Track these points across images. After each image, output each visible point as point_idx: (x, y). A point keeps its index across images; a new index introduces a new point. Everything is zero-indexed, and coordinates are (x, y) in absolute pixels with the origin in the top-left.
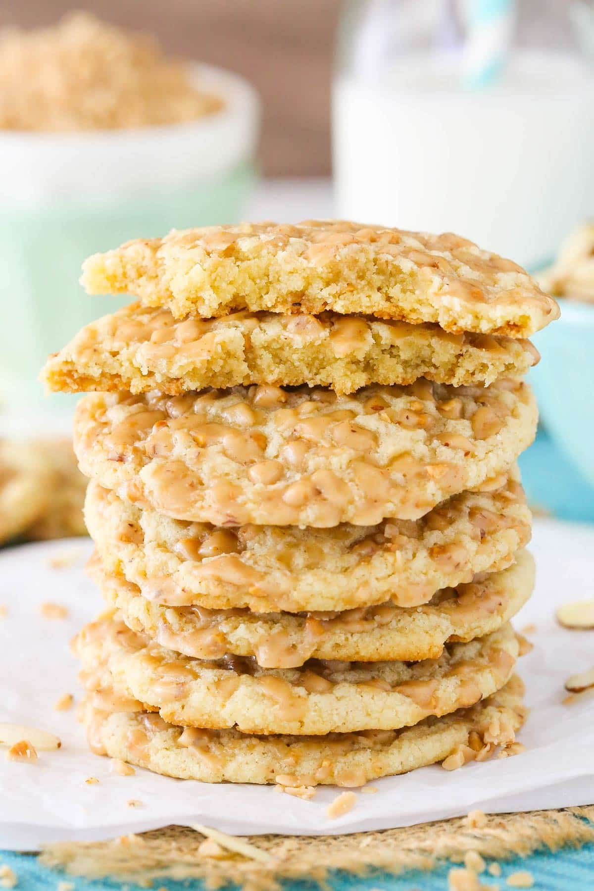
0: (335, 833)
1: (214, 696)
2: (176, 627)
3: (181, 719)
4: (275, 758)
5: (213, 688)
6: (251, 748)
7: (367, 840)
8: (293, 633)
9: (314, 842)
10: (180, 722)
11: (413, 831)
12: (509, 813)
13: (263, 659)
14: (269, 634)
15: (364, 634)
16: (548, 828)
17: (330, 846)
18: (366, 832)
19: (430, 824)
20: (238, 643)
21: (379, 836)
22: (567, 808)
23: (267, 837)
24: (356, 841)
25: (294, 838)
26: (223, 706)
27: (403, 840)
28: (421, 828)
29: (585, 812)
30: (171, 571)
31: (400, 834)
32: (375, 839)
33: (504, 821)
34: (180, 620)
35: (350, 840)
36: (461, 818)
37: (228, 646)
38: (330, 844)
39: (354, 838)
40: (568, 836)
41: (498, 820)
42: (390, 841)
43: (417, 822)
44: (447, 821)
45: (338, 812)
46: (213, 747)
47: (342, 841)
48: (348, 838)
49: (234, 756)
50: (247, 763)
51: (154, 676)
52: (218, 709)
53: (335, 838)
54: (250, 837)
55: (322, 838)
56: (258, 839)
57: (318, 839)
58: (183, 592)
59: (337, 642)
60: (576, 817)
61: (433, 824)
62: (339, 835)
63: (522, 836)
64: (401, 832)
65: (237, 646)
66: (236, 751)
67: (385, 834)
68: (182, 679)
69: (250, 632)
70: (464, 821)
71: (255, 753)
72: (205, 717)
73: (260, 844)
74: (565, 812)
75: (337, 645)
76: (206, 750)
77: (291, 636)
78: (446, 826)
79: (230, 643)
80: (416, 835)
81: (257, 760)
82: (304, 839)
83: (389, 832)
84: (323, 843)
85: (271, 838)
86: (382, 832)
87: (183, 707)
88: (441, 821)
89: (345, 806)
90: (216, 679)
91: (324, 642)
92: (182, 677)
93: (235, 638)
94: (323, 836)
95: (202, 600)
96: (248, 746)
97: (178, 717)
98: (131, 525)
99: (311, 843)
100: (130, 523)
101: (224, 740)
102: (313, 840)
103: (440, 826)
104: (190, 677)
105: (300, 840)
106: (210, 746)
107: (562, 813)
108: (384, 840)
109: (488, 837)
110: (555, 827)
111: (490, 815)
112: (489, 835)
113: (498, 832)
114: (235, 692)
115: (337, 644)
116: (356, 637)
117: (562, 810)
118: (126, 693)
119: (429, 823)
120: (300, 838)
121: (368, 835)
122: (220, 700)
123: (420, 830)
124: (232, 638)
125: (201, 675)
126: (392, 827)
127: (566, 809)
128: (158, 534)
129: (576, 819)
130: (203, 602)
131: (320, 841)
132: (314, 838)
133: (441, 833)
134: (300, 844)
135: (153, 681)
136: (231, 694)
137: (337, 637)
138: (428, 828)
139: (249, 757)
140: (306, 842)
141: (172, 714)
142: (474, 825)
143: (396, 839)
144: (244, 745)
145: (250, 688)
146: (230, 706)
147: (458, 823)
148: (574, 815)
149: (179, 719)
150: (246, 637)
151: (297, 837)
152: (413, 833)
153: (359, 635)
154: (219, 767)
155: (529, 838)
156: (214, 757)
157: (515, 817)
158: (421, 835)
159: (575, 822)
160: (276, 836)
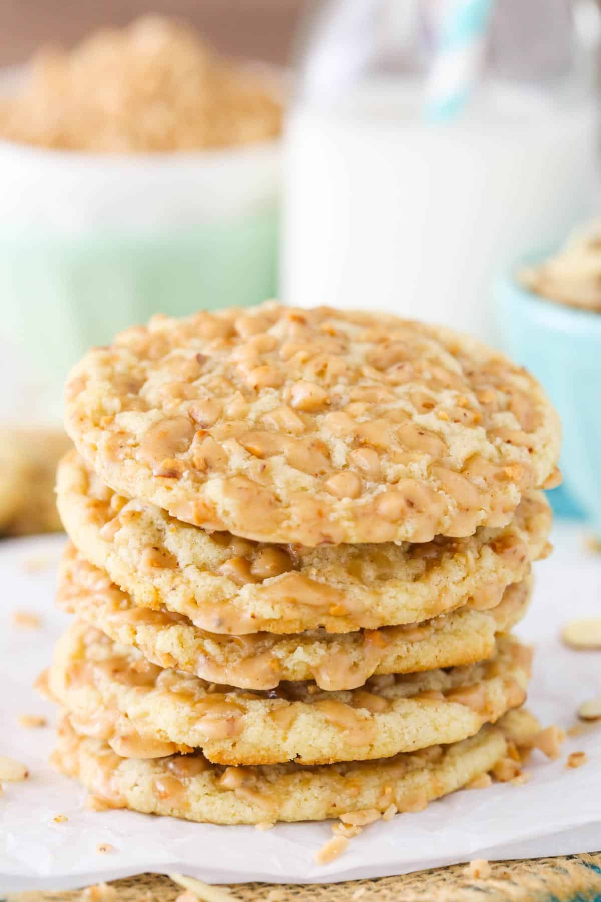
0: (324, 881)
1: (273, 728)
2: (220, 658)
3: (232, 758)
4: (334, 790)
5: (269, 719)
6: (306, 783)
7: (361, 891)
8: (352, 650)
9: (303, 892)
10: (230, 761)
11: (410, 880)
12: (514, 860)
13: (325, 682)
14: (330, 655)
15: (423, 643)
16: (557, 879)
17: (320, 897)
18: (358, 881)
19: (428, 872)
20: (296, 668)
21: (373, 885)
22: (577, 855)
23: (251, 886)
24: (348, 890)
25: (280, 887)
26: (285, 739)
27: (399, 891)
28: (418, 876)
29: (596, 860)
30: (228, 597)
31: (396, 883)
32: (369, 889)
33: (508, 870)
34: (222, 651)
35: (341, 890)
36: (462, 865)
37: (284, 672)
38: (320, 894)
39: (346, 888)
40: (580, 888)
41: (503, 869)
42: (385, 891)
43: (411, 870)
44: (447, 868)
45: (327, 858)
46: (263, 787)
47: (333, 891)
48: (338, 888)
49: (288, 793)
50: (306, 800)
51: (193, 714)
52: (279, 741)
53: (325, 887)
54: (231, 886)
55: (311, 887)
56: (241, 888)
57: (307, 888)
58: (252, 619)
59: (399, 654)
60: (587, 865)
61: (430, 872)
62: (329, 884)
63: (529, 890)
64: (397, 881)
65: (294, 671)
66: (291, 788)
67: (379, 882)
68: (229, 714)
69: (310, 654)
70: (466, 871)
71: (312, 788)
72: (262, 753)
73: (242, 893)
74: (574, 860)
75: (399, 658)
76: (255, 791)
77: (351, 653)
78: (445, 875)
79: (287, 669)
80: (414, 885)
81: (316, 795)
82: (291, 888)
83: (384, 881)
84: (312, 893)
85: (256, 886)
86: (376, 880)
87: (234, 745)
88: (440, 869)
89: (335, 852)
90: (268, 710)
91: (387, 656)
92: (229, 712)
93: (292, 663)
94: (311, 885)
95: (272, 625)
96: (300, 781)
97: (228, 756)
98: (156, 549)
99: (298, 893)
100: (156, 546)
101: (272, 777)
102: (300, 890)
103: (439, 875)
104: (238, 711)
105: (286, 889)
106: (259, 786)
107: (571, 861)
108: (378, 891)
109: (492, 891)
110: (565, 877)
111: (494, 862)
112: (494, 888)
113: (503, 885)
114: (296, 722)
115: (399, 656)
116: (417, 646)
117: (570, 857)
118: (158, 736)
119: (426, 870)
120: (286, 886)
121: (361, 884)
122: (280, 732)
123: (417, 879)
124: (289, 664)
125: (247, 707)
126: (386, 875)
127: (575, 856)
128: (195, 556)
129: (587, 868)
130: (273, 627)
131: (309, 890)
132: (302, 886)
133: (441, 883)
134: (286, 894)
135: (192, 721)
136: (291, 724)
137: (399, 649)
138: (425, 876)
139: (307, 794)
140: (293, 891)
141: (221, 753)
142: (477, 875)
143: (391, 889)
144: (297, 780)
145: (311, 716)
146: (293, 737)
147: (458, 871)
148: (584, 862)
149: (229, 758)
150: (306, 660)
151: (284, 885)
152: (410, 883)
153: (419, 643)
154: (276, 807)
155: (537, 891)
156: (266, 798)
157: (520, 864)
158: (419, 884)
159: (586, 871)
160: (260, 884)
